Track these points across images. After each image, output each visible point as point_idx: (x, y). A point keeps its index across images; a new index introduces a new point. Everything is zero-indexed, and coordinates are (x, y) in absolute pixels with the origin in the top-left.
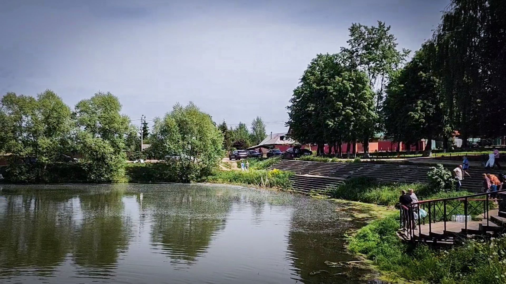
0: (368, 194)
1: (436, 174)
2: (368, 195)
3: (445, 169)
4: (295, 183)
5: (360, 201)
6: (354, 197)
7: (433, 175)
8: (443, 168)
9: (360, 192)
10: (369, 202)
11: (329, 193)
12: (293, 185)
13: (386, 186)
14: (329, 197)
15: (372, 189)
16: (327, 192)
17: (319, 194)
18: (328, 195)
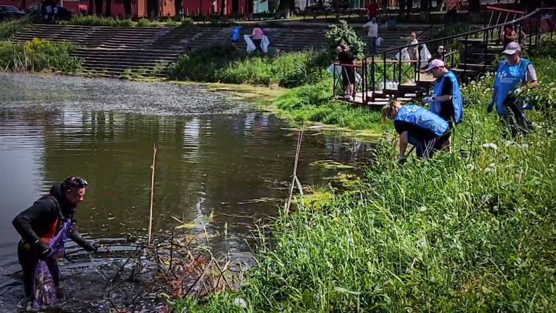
0: (230, 71)
1: (338, 35)
2: (232, 71)
3: (349, 28)
4: (85, 61)
5: (221, 82)
6: (209, 77)
7: (333, 37)
8: (347, 26)
9: (218, 67)
10: (235, 82)
11: (162, 73)
12: (82, 65)
13: (258, 57)
14: (164, 79)
15: (237, 62)
16: (157, 72)
17: (144, 75)
18: (161, 76)
